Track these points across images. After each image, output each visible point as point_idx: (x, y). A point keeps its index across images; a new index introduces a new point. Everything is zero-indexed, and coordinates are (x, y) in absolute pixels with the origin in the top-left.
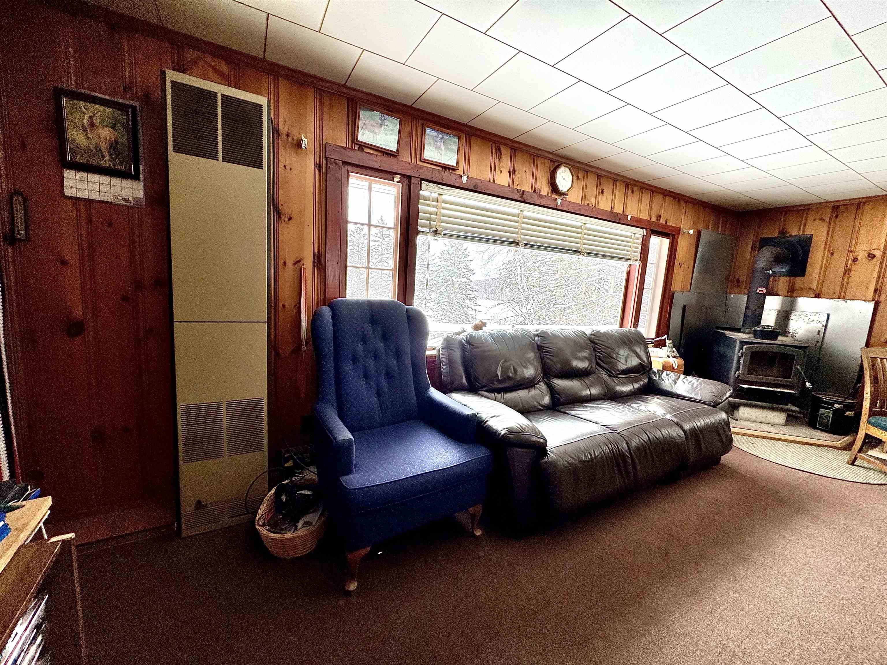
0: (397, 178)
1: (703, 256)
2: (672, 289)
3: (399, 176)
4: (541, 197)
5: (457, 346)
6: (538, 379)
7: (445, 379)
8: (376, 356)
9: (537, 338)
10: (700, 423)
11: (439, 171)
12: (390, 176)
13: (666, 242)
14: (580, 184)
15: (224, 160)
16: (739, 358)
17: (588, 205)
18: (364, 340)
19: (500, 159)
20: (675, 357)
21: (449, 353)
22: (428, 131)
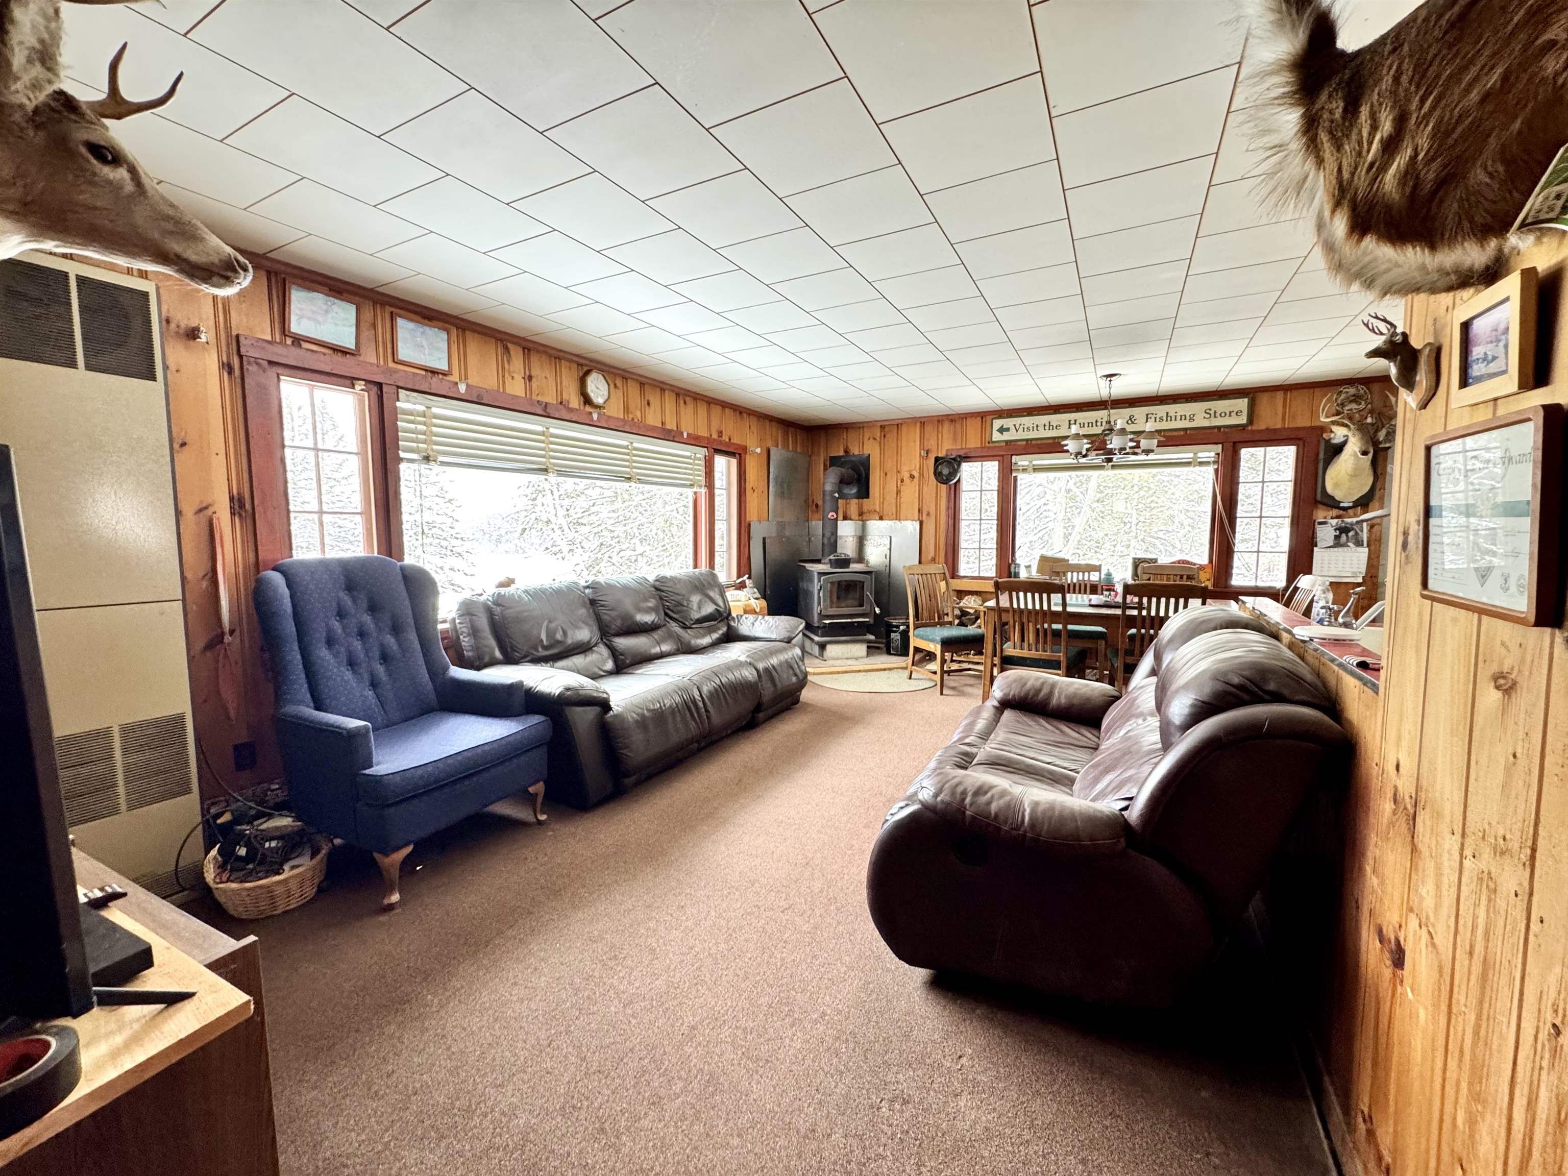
0: (360, 386)
1: (776, 478)
2: (748, 519)
3: (363, 383)
4: (571, 410)
5: (482, 609)
6: (594, 641)
7: (470, 654)
8: (362, 634)
9: (587, 591)
10: (774, 661)
11: (425, 377)
12: (348, 382)
13: (734, 462)
14: (620, 393)
15: (89, 367)
16: (819, 591)
17: (633, 419)
18: (341, 614)
19: (509, 362)
20: (756, 599)
21: (471, 621)
22: (400, 322)
